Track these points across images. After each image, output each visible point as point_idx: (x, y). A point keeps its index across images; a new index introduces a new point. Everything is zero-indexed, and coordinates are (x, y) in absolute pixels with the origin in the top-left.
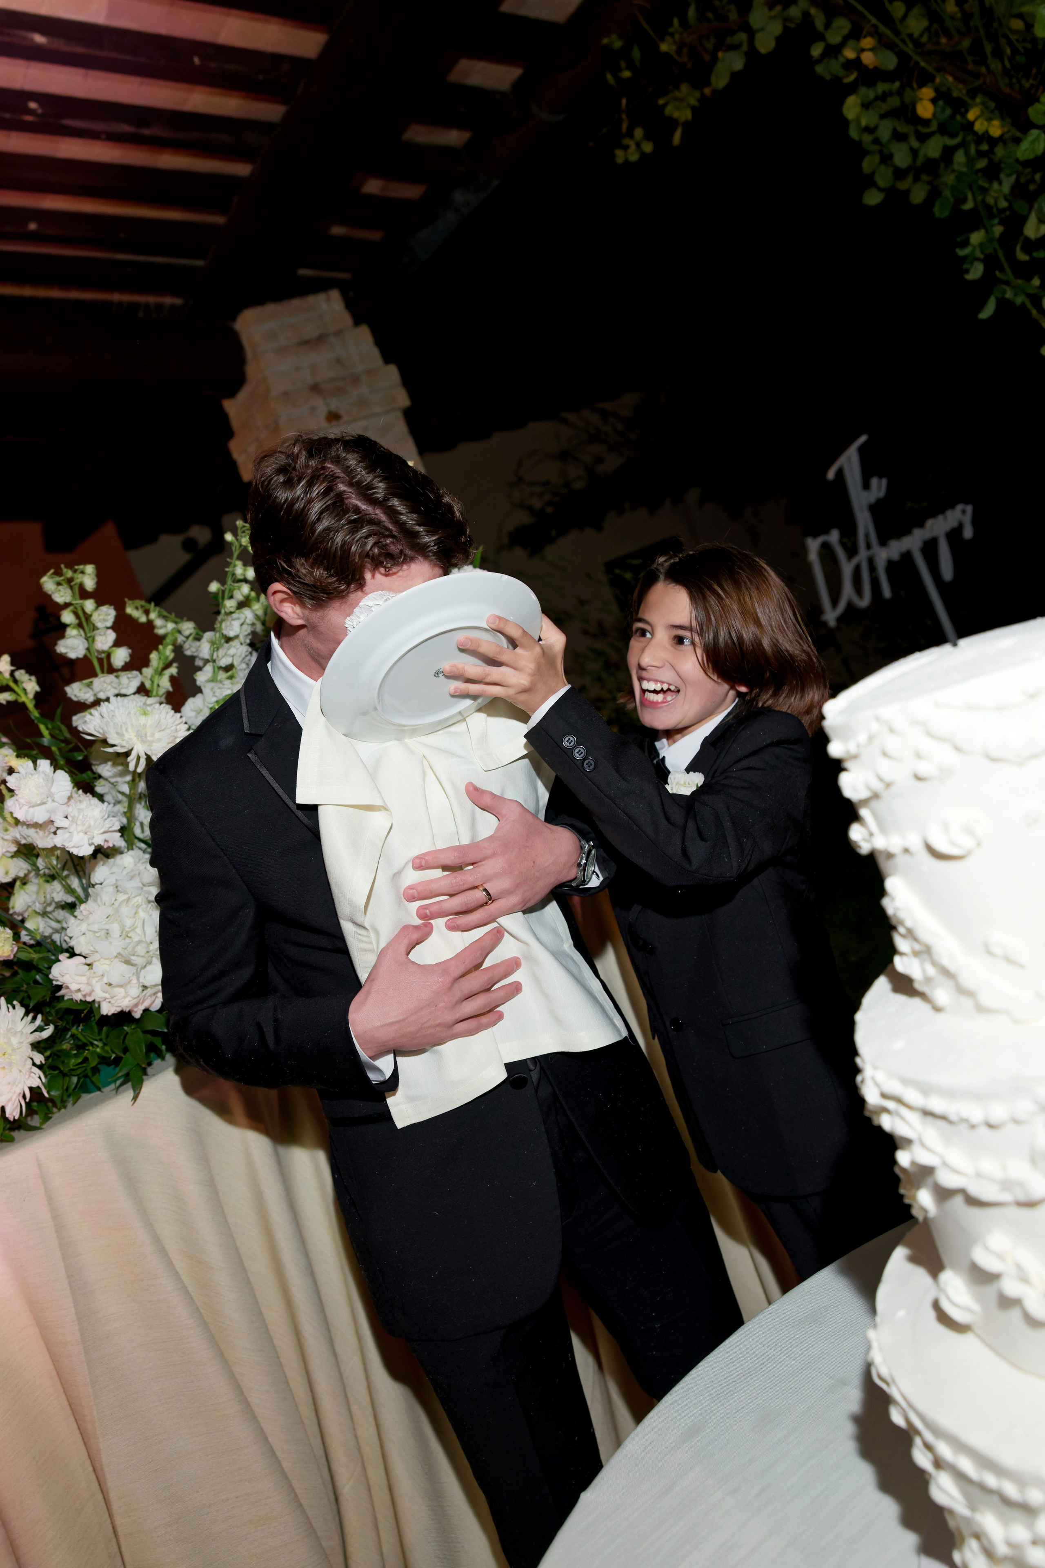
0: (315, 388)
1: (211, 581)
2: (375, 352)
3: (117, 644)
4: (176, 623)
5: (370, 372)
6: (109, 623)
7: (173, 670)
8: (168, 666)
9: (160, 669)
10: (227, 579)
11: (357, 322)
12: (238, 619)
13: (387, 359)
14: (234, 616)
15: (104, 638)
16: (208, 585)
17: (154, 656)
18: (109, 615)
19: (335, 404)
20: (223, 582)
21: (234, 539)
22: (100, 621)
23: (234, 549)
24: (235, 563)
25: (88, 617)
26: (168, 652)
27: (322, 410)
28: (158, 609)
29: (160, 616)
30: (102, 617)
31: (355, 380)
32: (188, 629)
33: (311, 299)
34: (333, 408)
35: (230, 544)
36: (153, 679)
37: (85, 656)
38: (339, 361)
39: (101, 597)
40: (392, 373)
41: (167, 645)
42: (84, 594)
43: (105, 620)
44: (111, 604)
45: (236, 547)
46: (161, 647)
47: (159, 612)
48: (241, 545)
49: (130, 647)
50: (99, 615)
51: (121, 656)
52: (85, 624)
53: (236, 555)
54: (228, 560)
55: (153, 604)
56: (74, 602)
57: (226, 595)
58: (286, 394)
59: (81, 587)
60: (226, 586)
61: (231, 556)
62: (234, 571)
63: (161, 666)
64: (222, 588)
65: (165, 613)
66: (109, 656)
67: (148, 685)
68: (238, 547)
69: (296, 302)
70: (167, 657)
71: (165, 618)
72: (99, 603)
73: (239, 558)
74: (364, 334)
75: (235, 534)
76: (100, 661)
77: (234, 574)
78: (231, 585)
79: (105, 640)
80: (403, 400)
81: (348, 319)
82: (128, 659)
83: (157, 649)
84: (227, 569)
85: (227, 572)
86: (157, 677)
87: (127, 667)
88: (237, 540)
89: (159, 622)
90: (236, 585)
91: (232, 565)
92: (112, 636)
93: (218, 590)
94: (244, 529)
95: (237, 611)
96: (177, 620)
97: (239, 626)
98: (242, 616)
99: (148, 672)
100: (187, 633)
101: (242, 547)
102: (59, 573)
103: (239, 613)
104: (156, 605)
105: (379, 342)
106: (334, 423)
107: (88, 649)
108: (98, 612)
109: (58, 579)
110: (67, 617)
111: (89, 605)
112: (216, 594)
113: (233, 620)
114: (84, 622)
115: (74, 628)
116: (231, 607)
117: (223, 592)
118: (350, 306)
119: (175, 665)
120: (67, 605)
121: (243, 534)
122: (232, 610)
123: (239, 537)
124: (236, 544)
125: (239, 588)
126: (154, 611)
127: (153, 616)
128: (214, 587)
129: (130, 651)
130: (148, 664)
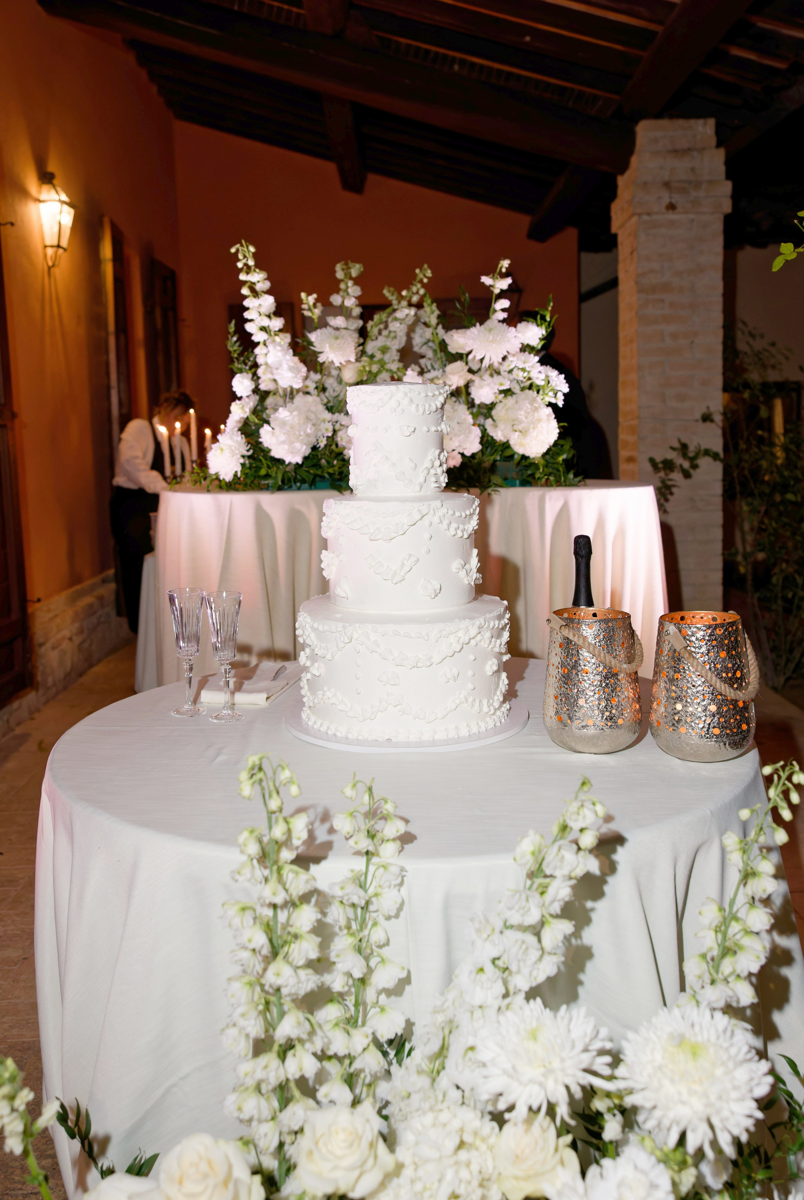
0: (667, 185)
2: (722, 169)
5: (710, 182)
6: (355, 295)
11: (718, 145)
13: (729, 176)
15: (350, 300)
18: (357, 290)
19: (677, 198)
24: (415, 284)
25: (348, 289)
27: (666, 200)
30: (354, 291)
31: (697, 185)
33: (693, 122)
34: (673, 201)
35: (416, 275)
37: (341, 306)
38: (693, 170)
39: (356, 281)
40: (727, 187)
42: (351, 278)
43: (354, 293)
44: (360, 286)
52: (345, 291)
53: (417, 281)
56: (345, 280)
58: (645, 183)
59: (350, 274)
61: (414, 280)
66: (351, 309)
67: (369, 328)
68: (419, 278)
69: (681, 122)
72: (355, 284)
74: (721, 154)
80: (727, 207)
81: (714, 141)
88: (420, 274)
92: (354, 301)
99: (370, 324)
102: (346, 264)
105: (729, 163)
106: (671, 211)
107: (343, 303)
108: (353, 288)
109: (345, 267)
110: (342, 286)
111: (350, 283)
115: (341, 292)
118: (718, 132)
120: (342, 281)
130: (372, 319)
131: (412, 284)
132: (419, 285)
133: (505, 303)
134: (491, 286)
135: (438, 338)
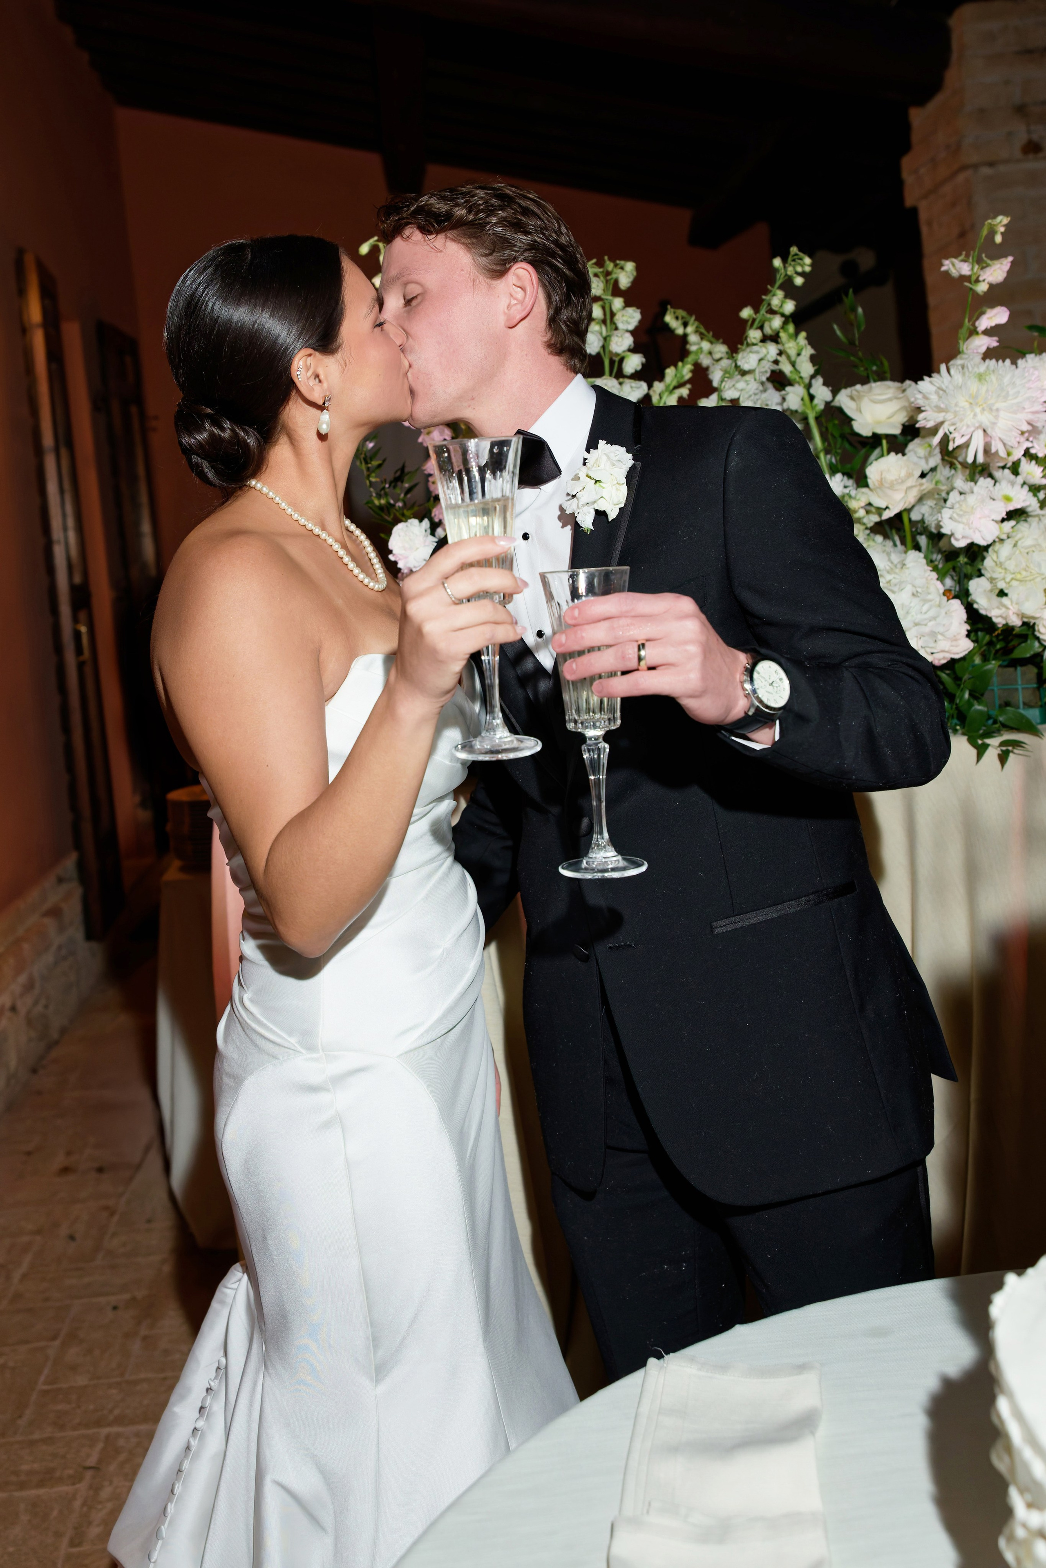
0: (1022, 109)
1: (746, 306)
3: (634, 350)
4: (711, 343)
6: (631, 327)
7: (684, 392)
8: (680, 385)
9: (671, 387)
10: (761, 307)
12: (757, 352)
14: (755, 348)
15: (620, 339)
16: (740, 309)
17: (670, 372)
18: (633, 318)
20: (757, 310)
21: (781, 265)
22: (622, 322)
23: (778, 276)
24: (775, 292)
25: (613, 314)
26: (686, 370)
28: (696, 323)
29: (696, 331)
30: (625, 318)
32: (720, 352)
35: (775, 270)
36: (662, 395)
37: (598, 354)
39: (631, 298)
41: (687, 364)
42: (616, 291)
43: (628, 323)
44: (638, 308)
45: (781, 274)
46: (680, 364)
47: (697, 327)
48: (786, 275)
49: (645, 357)
50: (623, 316)
51: (634, 363)
52: (608, 321)
53: (778, 284)
54: (769, 287)
55: (693, 318)
56: (603, 297)
57: (756, 324)
58: (980, 111)
59: (616, 282)
60: (758, 315)
61: (773, 284)
62: (770, 300)
63: (675, 383)
64: (754, 316)
65: (703, 330)
66: (622, 360)
68: (782, 276)
70: (683, 376)
71: (702, 337)
72: (627, 304)
73: (781, 287)
75: (785, 260)
76: (612, 362)
77: (769, 304)
78: (763, 315)
79: (621, 343)
82: (639, 368)
83: (676, 366)
84: (764, 297)
85: (763, 300)
86: (666, 394)
87: (636, 376)
88: (785, 267)
89: (693, 338)
90: (769, 316)
91: (772, 293)
92: (628, 341)
93: (750, 316)
94: (796, 257)
95: (761, 344)
96: (713, 340)
97: (757, 361)
98: (764, 351)
99: (658, 386)
100: (717, 356)
101: (787, 277)
103: (761, 347)
104: (696, 319)
107: (603, 347)
108: (624, 312)
110: (597, 312)
111: (618, 303)
112: (744, 322)
113: (751, 352)
114: (609, 319)
115: (598, 323)
116: (754, 338)
117: (754, 320)
119: (689, 386)
120: (597, 299)
121: (793, 263)
122: (754, 341)
123: (787, 265)
124: (782, 271)
125: (770, 320)
126: (693, 325)
127: (690, 329)
128: (746, 313)
129: (644, 360)
130: (661, 378)
131: (767, 292)
132: (780, 294)
133: (998, 316)
134: (967, 278)
135: (813, 408)
